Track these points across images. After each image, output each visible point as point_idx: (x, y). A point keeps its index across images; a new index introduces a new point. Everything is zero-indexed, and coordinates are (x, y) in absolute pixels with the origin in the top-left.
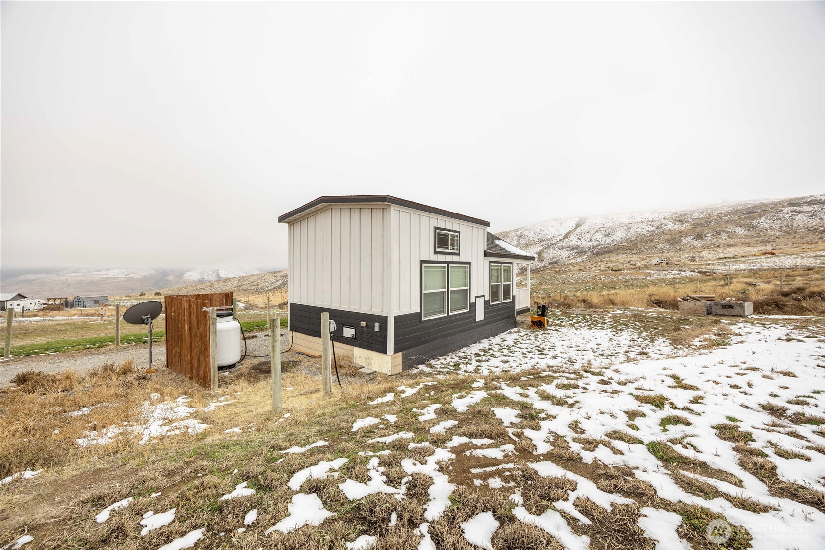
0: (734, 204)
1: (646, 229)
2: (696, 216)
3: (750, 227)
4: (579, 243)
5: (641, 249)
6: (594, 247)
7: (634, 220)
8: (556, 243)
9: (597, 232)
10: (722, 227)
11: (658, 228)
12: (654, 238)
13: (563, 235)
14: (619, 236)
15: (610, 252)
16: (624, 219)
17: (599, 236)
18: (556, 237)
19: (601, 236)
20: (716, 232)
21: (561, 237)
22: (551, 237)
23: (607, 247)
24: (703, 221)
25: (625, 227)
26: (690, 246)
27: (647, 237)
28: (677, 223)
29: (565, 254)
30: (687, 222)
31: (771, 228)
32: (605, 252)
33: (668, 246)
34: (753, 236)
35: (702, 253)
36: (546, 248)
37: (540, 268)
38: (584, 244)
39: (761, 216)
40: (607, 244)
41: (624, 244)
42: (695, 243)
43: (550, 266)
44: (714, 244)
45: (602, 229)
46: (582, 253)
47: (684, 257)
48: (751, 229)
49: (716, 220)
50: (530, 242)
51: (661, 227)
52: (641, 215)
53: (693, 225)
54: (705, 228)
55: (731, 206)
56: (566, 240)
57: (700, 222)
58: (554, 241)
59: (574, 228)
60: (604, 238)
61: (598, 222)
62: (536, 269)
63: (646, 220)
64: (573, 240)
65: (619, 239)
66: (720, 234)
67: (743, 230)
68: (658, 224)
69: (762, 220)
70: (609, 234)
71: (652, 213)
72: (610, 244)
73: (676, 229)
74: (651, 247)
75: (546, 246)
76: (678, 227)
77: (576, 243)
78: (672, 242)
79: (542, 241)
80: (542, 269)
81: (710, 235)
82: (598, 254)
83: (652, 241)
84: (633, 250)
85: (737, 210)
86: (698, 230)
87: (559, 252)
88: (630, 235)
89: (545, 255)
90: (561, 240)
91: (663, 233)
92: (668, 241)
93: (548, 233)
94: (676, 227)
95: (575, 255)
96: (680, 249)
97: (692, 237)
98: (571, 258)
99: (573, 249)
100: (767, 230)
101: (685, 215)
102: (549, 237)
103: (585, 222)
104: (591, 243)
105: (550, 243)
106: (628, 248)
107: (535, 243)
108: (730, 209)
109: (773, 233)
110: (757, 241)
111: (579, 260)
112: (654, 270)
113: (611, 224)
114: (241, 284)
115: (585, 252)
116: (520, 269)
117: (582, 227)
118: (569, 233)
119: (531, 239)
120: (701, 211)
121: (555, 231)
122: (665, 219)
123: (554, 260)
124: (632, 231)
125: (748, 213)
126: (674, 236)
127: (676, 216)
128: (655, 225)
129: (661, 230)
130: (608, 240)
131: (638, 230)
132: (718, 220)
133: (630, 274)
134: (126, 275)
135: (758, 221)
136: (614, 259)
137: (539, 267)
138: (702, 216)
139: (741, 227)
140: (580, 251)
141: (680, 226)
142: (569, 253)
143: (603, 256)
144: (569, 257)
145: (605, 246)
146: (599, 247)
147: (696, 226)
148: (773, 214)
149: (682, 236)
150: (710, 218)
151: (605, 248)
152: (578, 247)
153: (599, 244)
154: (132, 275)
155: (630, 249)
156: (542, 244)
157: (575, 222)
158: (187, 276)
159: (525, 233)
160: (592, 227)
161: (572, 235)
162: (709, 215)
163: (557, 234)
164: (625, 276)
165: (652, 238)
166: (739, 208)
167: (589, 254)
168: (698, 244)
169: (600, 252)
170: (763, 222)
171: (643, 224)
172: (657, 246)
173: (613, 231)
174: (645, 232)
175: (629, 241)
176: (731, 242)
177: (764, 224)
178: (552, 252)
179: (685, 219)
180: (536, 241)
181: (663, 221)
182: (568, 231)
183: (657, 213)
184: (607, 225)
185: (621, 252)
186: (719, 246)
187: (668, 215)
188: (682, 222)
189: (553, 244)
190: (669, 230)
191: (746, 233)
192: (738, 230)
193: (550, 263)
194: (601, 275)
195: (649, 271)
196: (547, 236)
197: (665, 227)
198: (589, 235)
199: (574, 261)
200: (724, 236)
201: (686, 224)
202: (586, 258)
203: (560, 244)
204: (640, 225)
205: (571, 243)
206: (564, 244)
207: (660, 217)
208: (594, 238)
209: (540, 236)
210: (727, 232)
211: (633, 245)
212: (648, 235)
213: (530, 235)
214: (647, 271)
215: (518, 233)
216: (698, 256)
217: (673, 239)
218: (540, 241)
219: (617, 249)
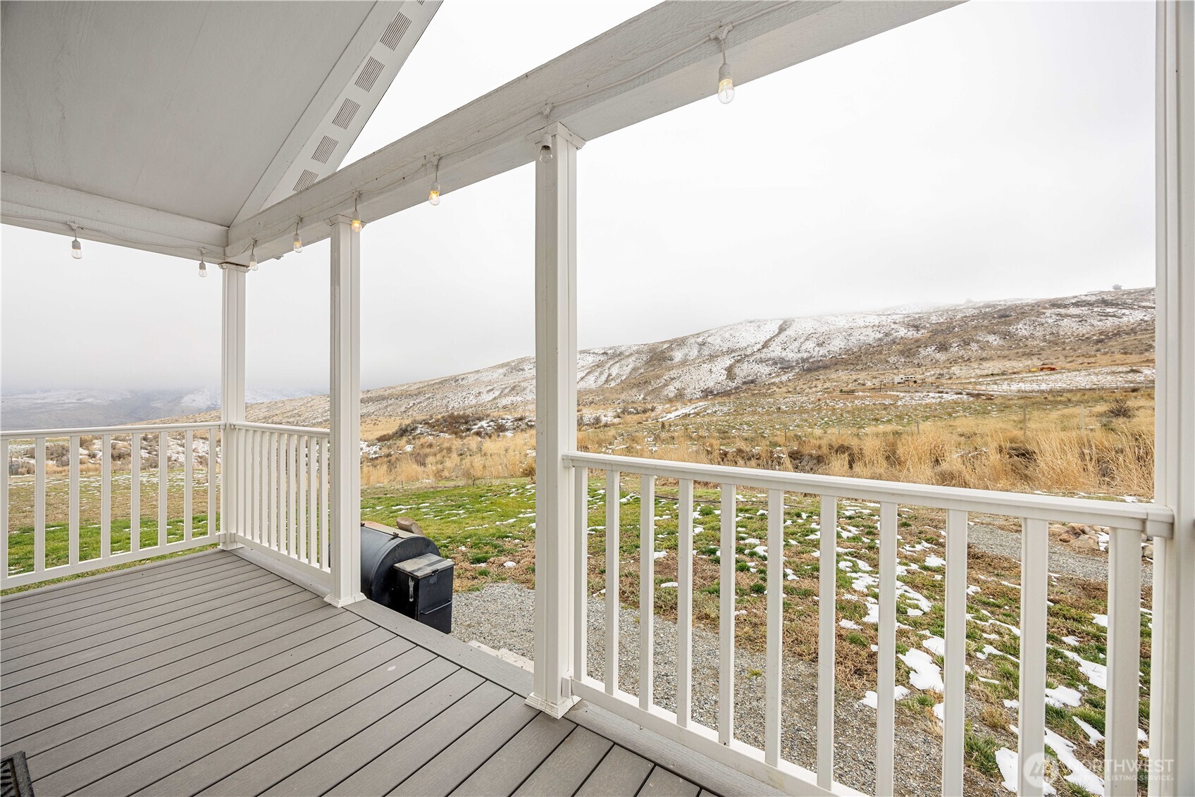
0: (981, 304)
1: (872, 336)
2: (934, 319)
3: (1006, 335)
4: (784, 354)
5: (867, 363)
6: (804, 360)
7: (855, 324)
8: (752, 354)
9: (807, 339)
10: (971, 335)
11: (887, 335)
12: (882, 349)
13: (762, 344)
14: (837, 345)
15: (826, 367)
16: (842, 323)
17: (810, 345)
18: (752, 346)
19: (812, 345)
20: (963, 341)
21: (759, 346)
22: (746, 345)
23: (821, 360)
24: (944, 327)
25: (844, 333)
26: (932, 360)
27: (874, 347)
28: (910, 329)
29: (764, 370)
30: (924, 328)
31: (1032, 337)
32: (820, 367)
33: (903, 360)
34: (1011, 347)
35: (953, 368)
36: (738, 361)
37: (730, 390)
38: (791, 355)
39: (1018, 320)
40: (822, 356)
41: (843, 357)
42: (938, 356)
43: (744, 387)
44: (962, 357)
45: (814, 335)
46: (788, 368)
47: (928, 374)
48: (1007, 337)
49: (960, 326)
50: (716, 352)
51: (891, 335)
52: (864, 317)
53: (932, 332)
54: (948, 336)
55: (978, 308)
56: (765, 350)
57: (940, 328)
58: (749, 352)
59: (776, 333)
60: (817, 349)
61: (807, 326)
62: (725, 391)
63: (872, 324)
64: (775, 351)
65: (837, 349)
66: (969, 344)
67: (998, 339)
68: (886, 330)
69: (1020, 326)
70: (824, 342)
71: (878, 315)
72: (825, 356)
73: (911, 337)
74: (880, 361)
75: (739, 358)
76: (912, 334)
77: (779, 354)
78: (907, 354)
79: (733, 351)
80: (733, 391)
81: (956, 345)
82: (809, 370)
83: (881, 353)
84: (857, 365)
85: (986, 313)
86: (940, 338)
87: (756, 367)
88: (851, 344)
89: (737, 371)
90: (759, 350)
91: (894, 342)
92: (902, 353)
93: (741, 340)
94: (910, 334)
95: (779, 371)
96: (918, 364)
97: (933, 348)
98: (774, 375)
99: (775, 363)
100: (1027, 340)
101: (920, 318)
102: (742, 346)
103: (791, 324)
104: (799, 355)
105: (745, 354)
106: (850, 362)
107: (723, 354)
108: (977, 311)
109: (1035, 343)
110: (1017, 353)
111: (784, 378)
112: (901, 392)
113: (824, 329)
114: (272, 413)
115: (792, 368)
116: (702, 391)
117: (787, 333)
118: (770, 340)
119: (717, 348)
120: (940, 313)
121: (750, 338)
122: (895, 323)
123: (750, 378)
124: (853, 339)
125: (1000, 317)
126: (909, 347)
127: (909, 319)
128: (882, 331)
129: (891, 337)
130: (823, 351)
131: (862, 338)
132: (963, 325)
133: (868, 397)
134: (78, 400)
135: (1015, 327)
136: (834, 376)
137: (729, 388)
138: (942, 320)
139: (994, 334)
140: (785, 366)
141: (915, 332)
142: (770, 368)
143: (817, 373)
144: (770, 374)
145: (819, 359)
146: (810, 361)
147: (935, 333)
148: (1034, 318)
149: (919, 347)
150: (952, 323)
151: (819, 362)
152: (782, 360)
153: (811, 357)
154: (90, 400)
155: (853, 364)
156: (732, 356)
157: (778, 326)
158: (187, 401)
159: (709, 340)
160: (801, 333)
161: (774, 344)
162: (951, 319)
163: (753, 341)
164: (862, 400)
165: (880, 348)
166: (987, 310)
167: (797, 371)
168: (941, 357)
169: (812, 368)
170: (1022, 329)
171: (868, 329)
172: (889, 359)
173: (829, 338)
174: (870, 340)
175: (850, 352)
176: (984, 355)
177: (1023, 331)
178: (746, 366)
179: (920, 324)
180: (724, 350)
181: (893, 326)
182: (768, 337)
183: (884, 315)
184: (821, 330)
185: (842, 367)
186: (969, 359)
187: (898, 318)
188: (917, 328)
189: (747, 356)
190: (902, 338)
191: (1001, 342)
192: (991, 338)
193: (744, 383)
194: (825, 398)
195: (895, 393)
196: (740, 344)
197: (896, 334)
198: (796, 344)
199: (777, 380)
200: (974, 346)
201: (923, 331)
202: (794, 376)
203: (758, 356)
204: (863, 330)
205: (773, 355)
206: (763, 356)
207: (889, 320)
208: (803, 348)
209: (730, 345)
210: (978, 342)
211: (856, 358)
212: (875, 345)
213: (716, 342)
214: (892, 393)
215: (700, 340)
216: (948, 373)
217: (909, 351)
218: (730, 351)
219: (835, 363)
